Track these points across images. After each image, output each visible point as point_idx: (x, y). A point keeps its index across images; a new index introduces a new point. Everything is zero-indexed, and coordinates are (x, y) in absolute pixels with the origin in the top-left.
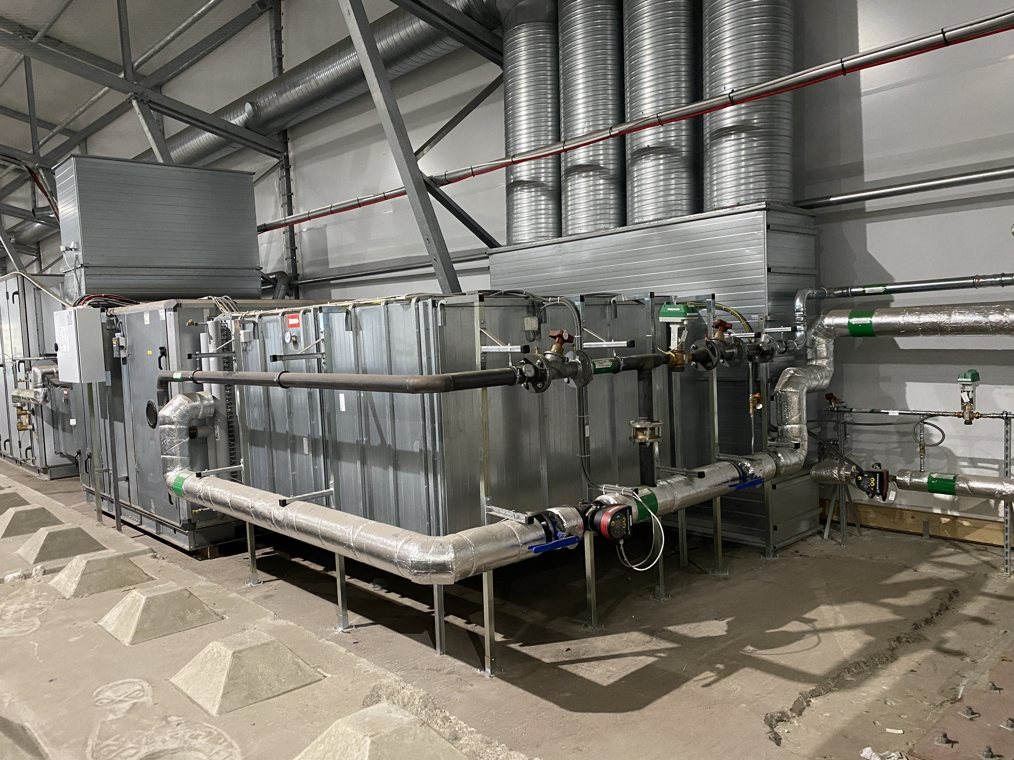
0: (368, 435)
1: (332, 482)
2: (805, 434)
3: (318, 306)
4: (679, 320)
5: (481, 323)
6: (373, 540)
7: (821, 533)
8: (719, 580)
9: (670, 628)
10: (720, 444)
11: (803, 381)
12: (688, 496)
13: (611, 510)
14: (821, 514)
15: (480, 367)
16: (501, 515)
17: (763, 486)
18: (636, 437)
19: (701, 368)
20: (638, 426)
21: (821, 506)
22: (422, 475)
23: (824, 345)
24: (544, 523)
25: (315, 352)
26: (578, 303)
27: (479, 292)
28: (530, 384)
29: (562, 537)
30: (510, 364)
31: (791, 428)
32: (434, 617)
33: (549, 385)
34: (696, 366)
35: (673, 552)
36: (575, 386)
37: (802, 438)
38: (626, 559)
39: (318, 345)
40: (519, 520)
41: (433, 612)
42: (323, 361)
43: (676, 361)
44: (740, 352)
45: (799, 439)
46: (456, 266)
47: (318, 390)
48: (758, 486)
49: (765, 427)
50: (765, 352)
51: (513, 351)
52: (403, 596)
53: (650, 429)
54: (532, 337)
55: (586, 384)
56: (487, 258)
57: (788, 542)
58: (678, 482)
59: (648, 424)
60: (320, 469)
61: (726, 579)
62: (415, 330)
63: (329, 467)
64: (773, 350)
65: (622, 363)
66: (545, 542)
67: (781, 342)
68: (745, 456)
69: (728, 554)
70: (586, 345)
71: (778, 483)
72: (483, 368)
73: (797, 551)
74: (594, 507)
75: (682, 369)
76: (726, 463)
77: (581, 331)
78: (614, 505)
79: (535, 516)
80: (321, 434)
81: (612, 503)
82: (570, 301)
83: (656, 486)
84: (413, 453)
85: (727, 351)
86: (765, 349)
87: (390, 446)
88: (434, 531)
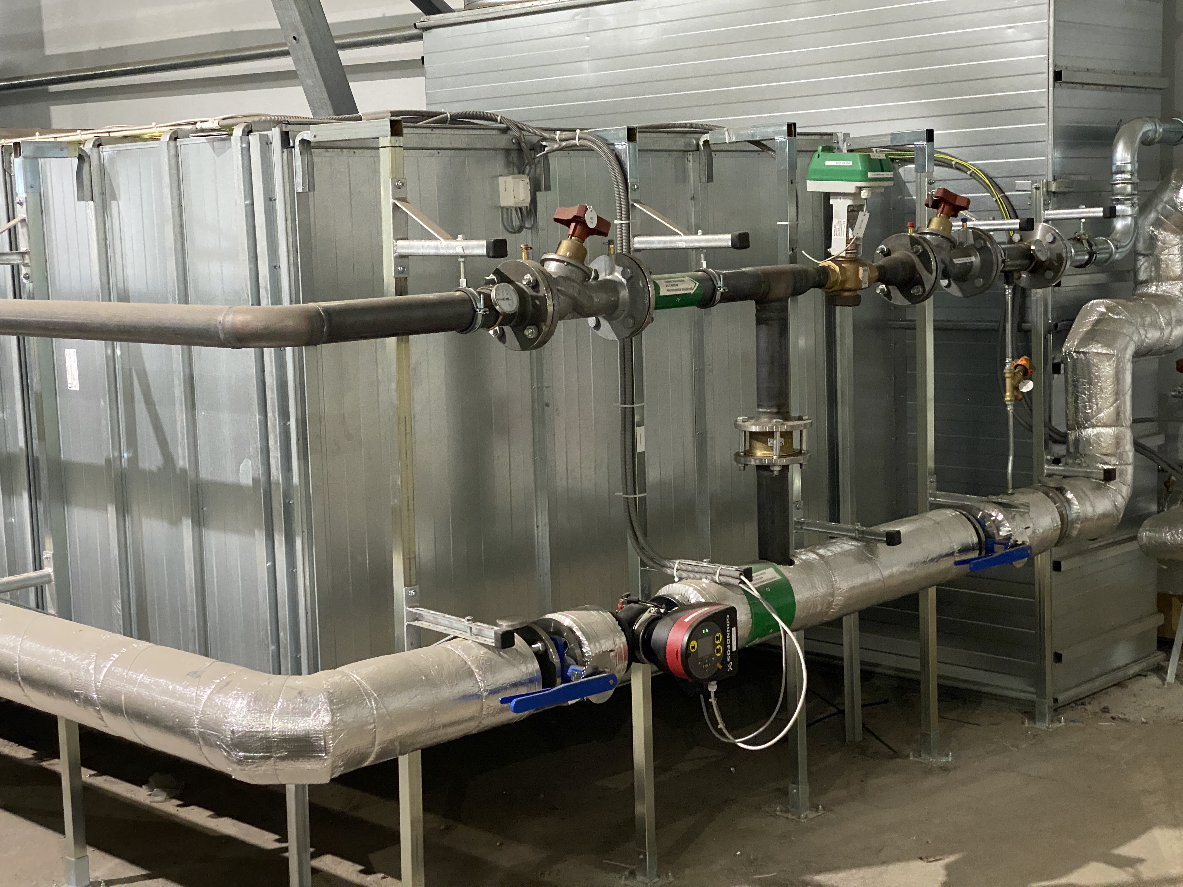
0: (132, 442)
1: (48, 553)
2: (1128, 448)
3: (10, 142)
4: (850, 187)
5: (397, 188)
6: (142, 685)
7: (1160, 670)
8: (928, 771)
9: (820, 878)
10: (937, 471)
11: (1128, 330)
12: (864, 584)
13: (691, 617)
14: (1160, 629)
15: (393, 290)
16: (440, 629)
17: (1031, 563)
18: (749, 453)
19: (898, 299)
20: (754, 429)
21: (1160, 610)
22: (260, 537)
23: (1176, 250)
24: (538, 645)
25: (7, 249)
26: (622, 146)
27: (393, 114)
28: (507, 329)
29: (578, 677)
30: (463, 282)
31: (1097, 435)
32: (287, 859)
33: (551, 333)
34: (888, 295)
35: (832, 710)
36: (612, 336)
37: (1120, 457)
38: (721, 726)
39: (12, 233)
40: (481, 640)
41: (286, 850)
42: (24, 271)
43: (843, 282)
44: (987, 264)
45: (1113, 460)
46: (347, 57)
47: (14, 339)
48: (1019, 564)
49: (1039, 432)
50: (1043, 262)
51: (468, 252)
52: (219, 813)
53: (783, 434)
54: (516, 223)
55: (637, 330)
56: (420, 37)
57: (1085, 689)
58: (841, 554)
59: (777, 425)
60: (22, 524)
61: (945, 769)
62: (241, 202)
63: (41, 517)
64: (1060, 259)
65: (720, 283)
66: (539, 688)
67: (1079, 241)
68: (994, 498)
69: (953, 715)
70: (639, 242)
71: (1066, 558)
72: (400, 291)
73: (1105, 710)
74: (653, 610)
75: (856, 301)
76: (950, 513)
77: (629, 208)
78: (699, 605)
79: (517, 631)
80: (22, 443)
81: (693, 601)
82: (604, 140)
83: (791, 563)
84: (237, 488)
85: (956, 261)
86: (1043, 258)
87: (184, 471)
88: (287, 663)
